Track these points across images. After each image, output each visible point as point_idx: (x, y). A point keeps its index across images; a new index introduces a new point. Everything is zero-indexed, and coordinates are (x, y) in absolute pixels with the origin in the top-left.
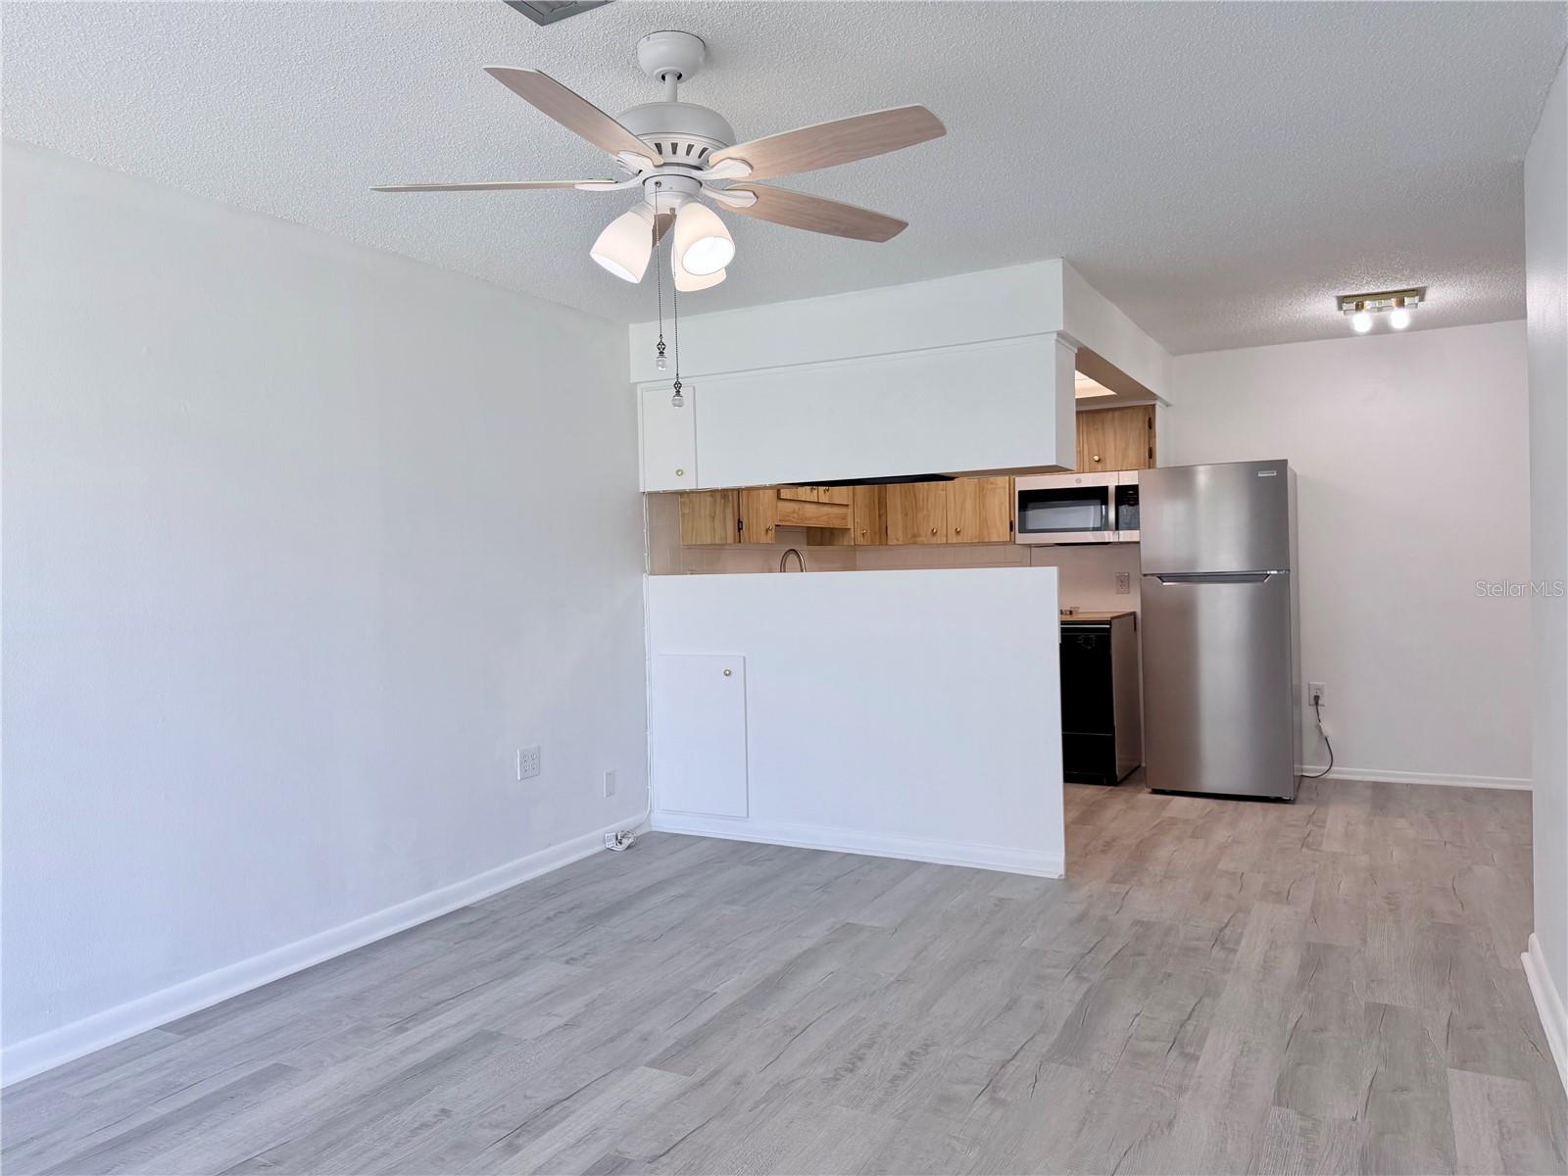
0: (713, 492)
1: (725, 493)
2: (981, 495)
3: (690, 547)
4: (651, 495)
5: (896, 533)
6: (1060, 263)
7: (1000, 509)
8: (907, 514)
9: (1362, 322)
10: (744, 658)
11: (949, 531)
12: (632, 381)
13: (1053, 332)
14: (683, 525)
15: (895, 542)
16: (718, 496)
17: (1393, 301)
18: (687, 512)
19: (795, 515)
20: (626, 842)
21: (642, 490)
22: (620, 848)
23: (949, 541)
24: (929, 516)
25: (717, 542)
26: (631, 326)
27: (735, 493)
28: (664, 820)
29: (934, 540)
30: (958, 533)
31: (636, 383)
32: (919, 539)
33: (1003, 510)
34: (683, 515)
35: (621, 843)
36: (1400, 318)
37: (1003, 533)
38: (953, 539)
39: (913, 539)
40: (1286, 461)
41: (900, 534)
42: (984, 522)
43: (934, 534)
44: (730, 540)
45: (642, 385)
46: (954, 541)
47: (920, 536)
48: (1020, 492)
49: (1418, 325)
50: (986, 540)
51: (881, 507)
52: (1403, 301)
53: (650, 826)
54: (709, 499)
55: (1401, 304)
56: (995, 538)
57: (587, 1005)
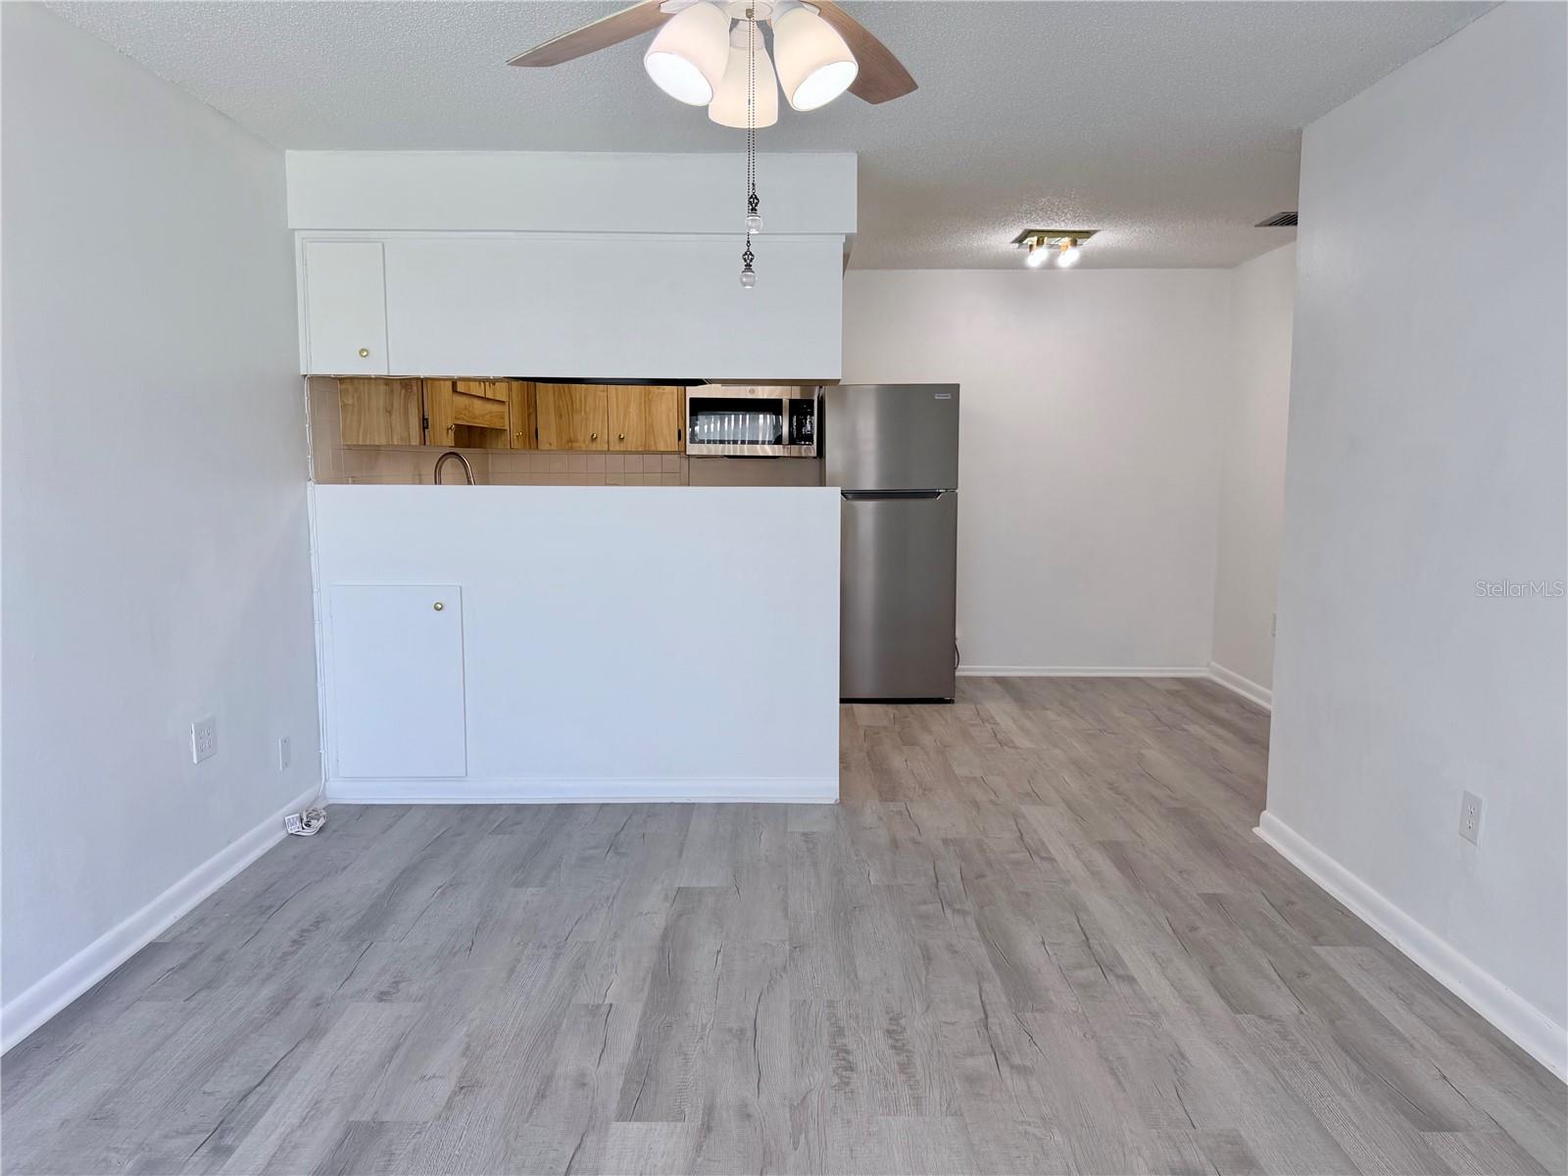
0: (388, 381)
1: (406, 383)
2: (647, 404)
3: (349, 447)
4: (314, 379)
5: (548, 436)
6: (855, 158)
7: (668, 416)
8: (561, 417)
9: (1037, 257)
10: (461, 588)
11: (611, 439)
12: (290, 227)
13: (841, 234)
14: (344, 420)
15: (547, 447)
16: (397, 386)
17: (1066, 240)
18: (350, 402)
19: (467, 412)
20: (316, 824)
21: (303, 372)
22: (308, 832)
23: (611, 449)
24: (587, 419)
25: (396, 443)
26: (288, 152)
27: (419, 383)
28: (345, 787)
29: (593, 447)
30: (621, 439)
31: (294, 230)
32: (576, 445)
33: (671, 417)
34: (345, 406)
35: (308, 825)
36: (1069, 257)
37: (672, 443)
38: (616, 446)
39: (569, 445)
40: (958, 385)
41: (553, 439)
42: (649, 430)
43: (593, 439)
44: (415, 441)
45: (302, 232)
46: (617, 448)
47: (577, 441)
48: (691, 399)
49: (1085, 264)
50: (653, 448)
51: (530, 407)
52: (1076, 241)
53: (325, 798)
54: (383, 388)
55: (1074, 243)
56: (662, 448)
57: (464, 1054)
